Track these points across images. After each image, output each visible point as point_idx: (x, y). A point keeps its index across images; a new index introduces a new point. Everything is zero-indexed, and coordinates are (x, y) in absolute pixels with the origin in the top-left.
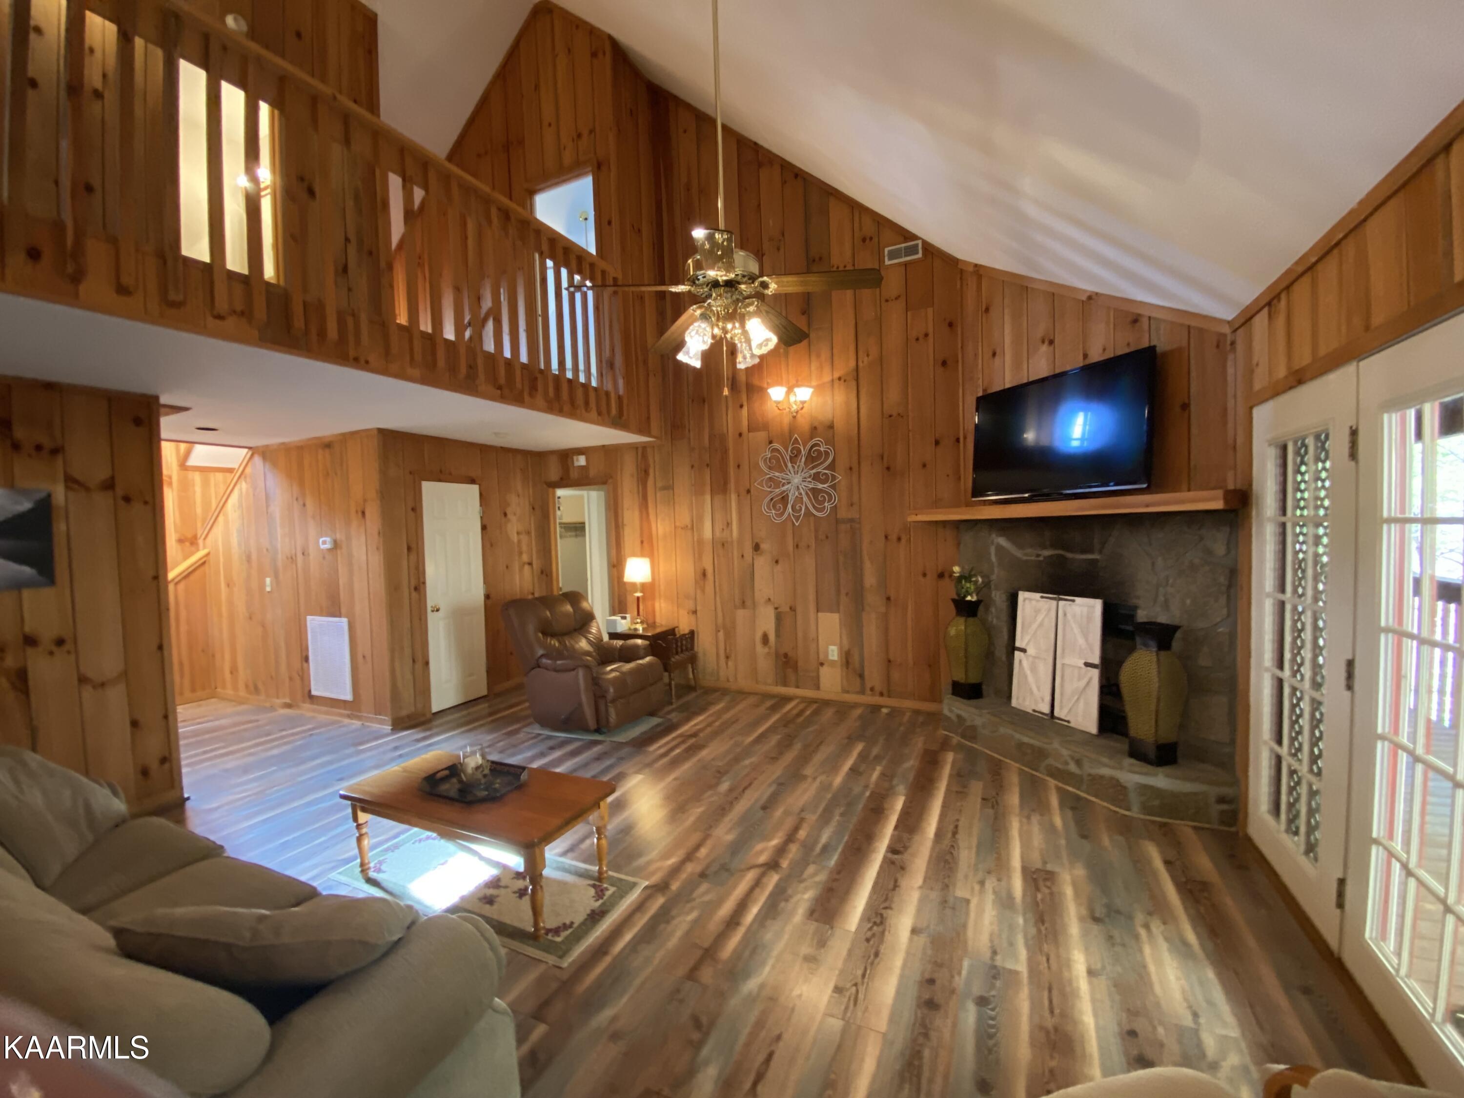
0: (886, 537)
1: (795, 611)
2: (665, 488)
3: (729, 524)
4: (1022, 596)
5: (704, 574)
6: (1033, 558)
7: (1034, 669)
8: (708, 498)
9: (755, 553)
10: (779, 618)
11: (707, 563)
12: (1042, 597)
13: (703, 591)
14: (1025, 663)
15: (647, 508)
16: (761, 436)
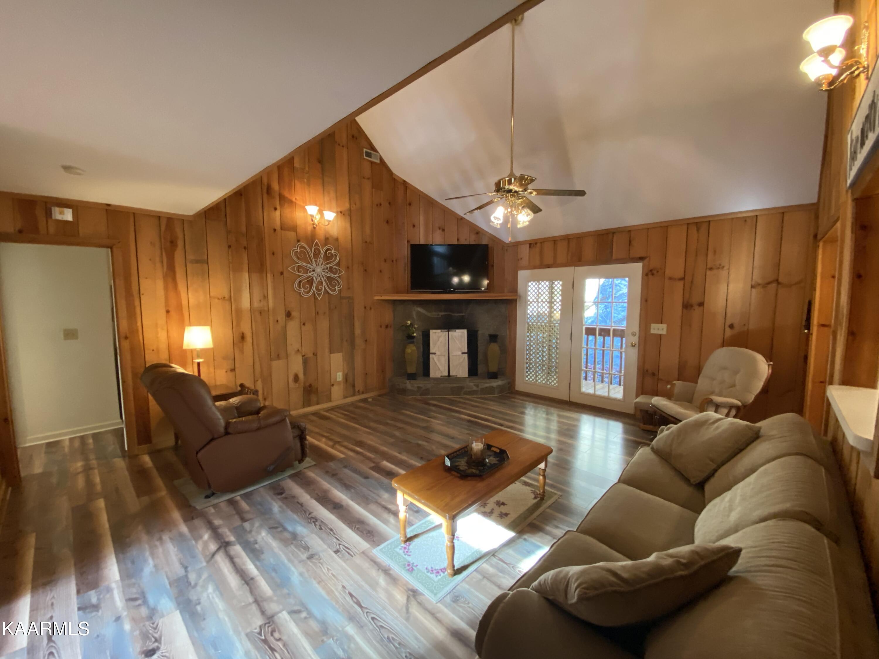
0: (365, 307)
1: (316, 355)
2: (197, 262)
3: (265, 297)
4: (432, 332)
5: (243, 337)
6: (436, 316)
7: (439, 360)
8: (246, 275)
9: (287, 318)
10: (305, 361)
11: (246, 328)
12: (441, 331)
13: (242, 351)
14: (435, 359)
15: (174, 279)
16: (291, 235)
